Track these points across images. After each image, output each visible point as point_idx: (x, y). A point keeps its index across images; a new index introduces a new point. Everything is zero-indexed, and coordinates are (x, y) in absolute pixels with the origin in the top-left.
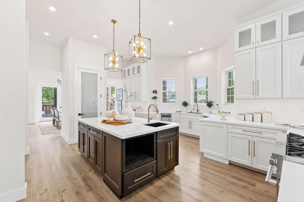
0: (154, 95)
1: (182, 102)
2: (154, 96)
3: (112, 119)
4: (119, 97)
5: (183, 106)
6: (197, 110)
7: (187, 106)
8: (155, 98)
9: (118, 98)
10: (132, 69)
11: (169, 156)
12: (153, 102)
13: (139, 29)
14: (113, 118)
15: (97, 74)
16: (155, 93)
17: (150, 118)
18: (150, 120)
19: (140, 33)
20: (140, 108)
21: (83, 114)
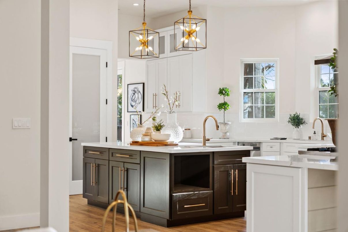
0: (221, 99)
1: (289, 116)
2: (223, 102)
3: (147, 139)
4: (133, 104)
5: (290, 124)
6: (323, 134)
7: (301, 126)
8: (223, 106)
9: (132, 106)
10: (169, 37)
11: (232, 191)
12: (219, 115)
13: (190, 3)
14: (149, 137)
15: (100, 56)
16: (224, 94)
17: (207, 138)
18: (207, 142)
19: (191, 10)
20: (189, 129)
21: (76, 140)
